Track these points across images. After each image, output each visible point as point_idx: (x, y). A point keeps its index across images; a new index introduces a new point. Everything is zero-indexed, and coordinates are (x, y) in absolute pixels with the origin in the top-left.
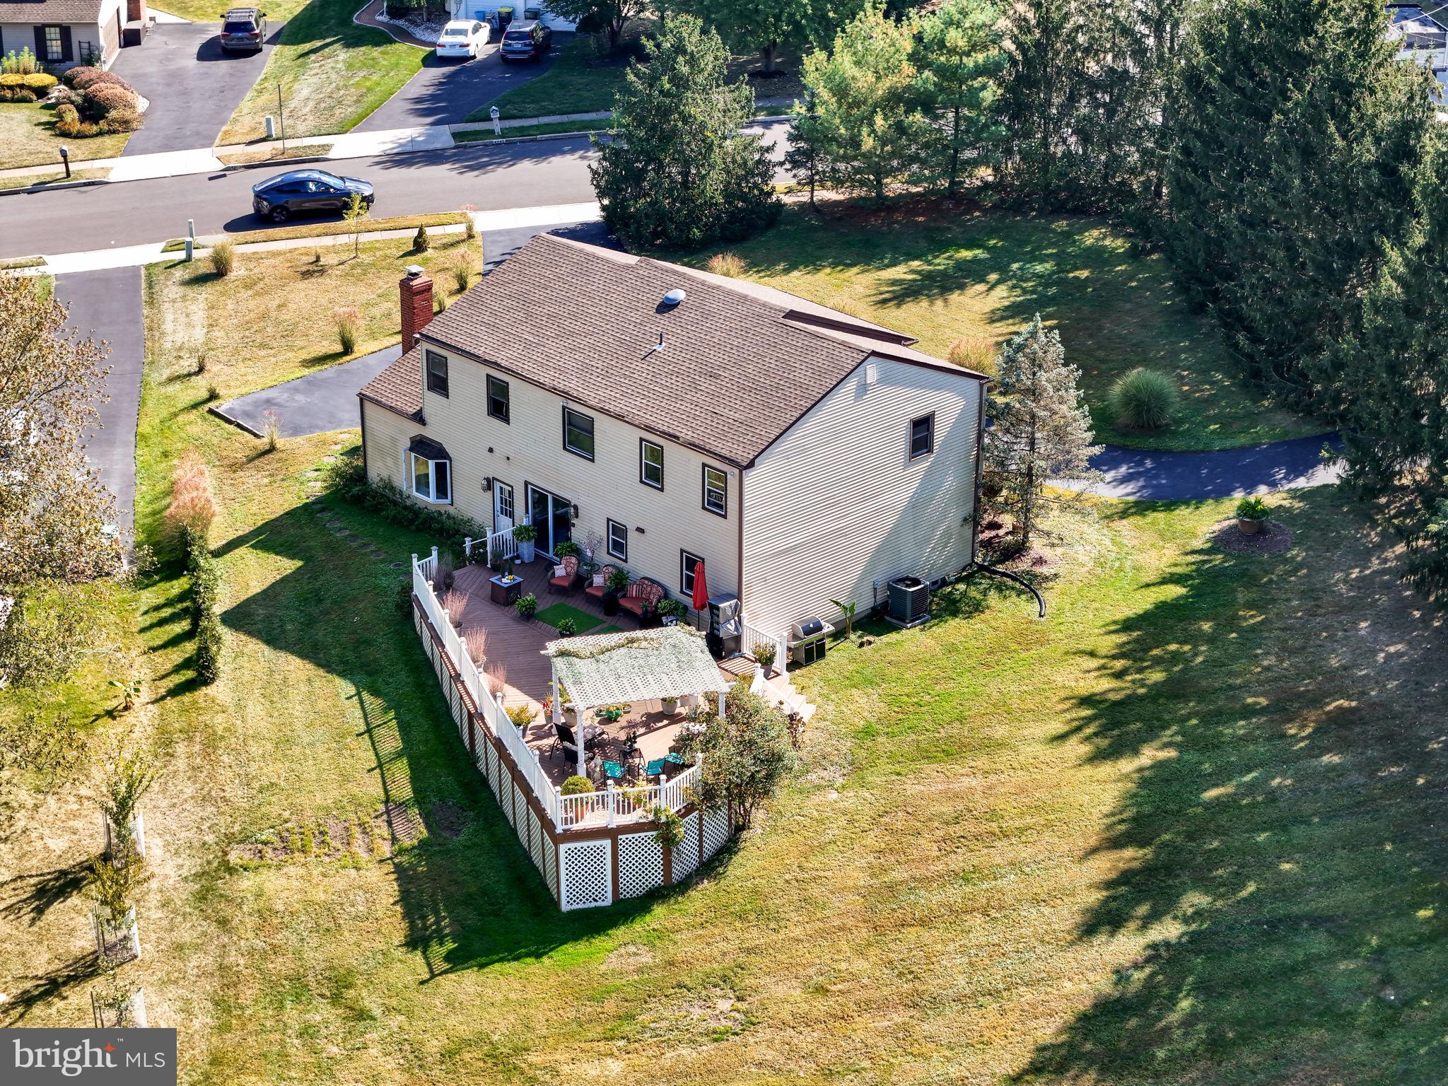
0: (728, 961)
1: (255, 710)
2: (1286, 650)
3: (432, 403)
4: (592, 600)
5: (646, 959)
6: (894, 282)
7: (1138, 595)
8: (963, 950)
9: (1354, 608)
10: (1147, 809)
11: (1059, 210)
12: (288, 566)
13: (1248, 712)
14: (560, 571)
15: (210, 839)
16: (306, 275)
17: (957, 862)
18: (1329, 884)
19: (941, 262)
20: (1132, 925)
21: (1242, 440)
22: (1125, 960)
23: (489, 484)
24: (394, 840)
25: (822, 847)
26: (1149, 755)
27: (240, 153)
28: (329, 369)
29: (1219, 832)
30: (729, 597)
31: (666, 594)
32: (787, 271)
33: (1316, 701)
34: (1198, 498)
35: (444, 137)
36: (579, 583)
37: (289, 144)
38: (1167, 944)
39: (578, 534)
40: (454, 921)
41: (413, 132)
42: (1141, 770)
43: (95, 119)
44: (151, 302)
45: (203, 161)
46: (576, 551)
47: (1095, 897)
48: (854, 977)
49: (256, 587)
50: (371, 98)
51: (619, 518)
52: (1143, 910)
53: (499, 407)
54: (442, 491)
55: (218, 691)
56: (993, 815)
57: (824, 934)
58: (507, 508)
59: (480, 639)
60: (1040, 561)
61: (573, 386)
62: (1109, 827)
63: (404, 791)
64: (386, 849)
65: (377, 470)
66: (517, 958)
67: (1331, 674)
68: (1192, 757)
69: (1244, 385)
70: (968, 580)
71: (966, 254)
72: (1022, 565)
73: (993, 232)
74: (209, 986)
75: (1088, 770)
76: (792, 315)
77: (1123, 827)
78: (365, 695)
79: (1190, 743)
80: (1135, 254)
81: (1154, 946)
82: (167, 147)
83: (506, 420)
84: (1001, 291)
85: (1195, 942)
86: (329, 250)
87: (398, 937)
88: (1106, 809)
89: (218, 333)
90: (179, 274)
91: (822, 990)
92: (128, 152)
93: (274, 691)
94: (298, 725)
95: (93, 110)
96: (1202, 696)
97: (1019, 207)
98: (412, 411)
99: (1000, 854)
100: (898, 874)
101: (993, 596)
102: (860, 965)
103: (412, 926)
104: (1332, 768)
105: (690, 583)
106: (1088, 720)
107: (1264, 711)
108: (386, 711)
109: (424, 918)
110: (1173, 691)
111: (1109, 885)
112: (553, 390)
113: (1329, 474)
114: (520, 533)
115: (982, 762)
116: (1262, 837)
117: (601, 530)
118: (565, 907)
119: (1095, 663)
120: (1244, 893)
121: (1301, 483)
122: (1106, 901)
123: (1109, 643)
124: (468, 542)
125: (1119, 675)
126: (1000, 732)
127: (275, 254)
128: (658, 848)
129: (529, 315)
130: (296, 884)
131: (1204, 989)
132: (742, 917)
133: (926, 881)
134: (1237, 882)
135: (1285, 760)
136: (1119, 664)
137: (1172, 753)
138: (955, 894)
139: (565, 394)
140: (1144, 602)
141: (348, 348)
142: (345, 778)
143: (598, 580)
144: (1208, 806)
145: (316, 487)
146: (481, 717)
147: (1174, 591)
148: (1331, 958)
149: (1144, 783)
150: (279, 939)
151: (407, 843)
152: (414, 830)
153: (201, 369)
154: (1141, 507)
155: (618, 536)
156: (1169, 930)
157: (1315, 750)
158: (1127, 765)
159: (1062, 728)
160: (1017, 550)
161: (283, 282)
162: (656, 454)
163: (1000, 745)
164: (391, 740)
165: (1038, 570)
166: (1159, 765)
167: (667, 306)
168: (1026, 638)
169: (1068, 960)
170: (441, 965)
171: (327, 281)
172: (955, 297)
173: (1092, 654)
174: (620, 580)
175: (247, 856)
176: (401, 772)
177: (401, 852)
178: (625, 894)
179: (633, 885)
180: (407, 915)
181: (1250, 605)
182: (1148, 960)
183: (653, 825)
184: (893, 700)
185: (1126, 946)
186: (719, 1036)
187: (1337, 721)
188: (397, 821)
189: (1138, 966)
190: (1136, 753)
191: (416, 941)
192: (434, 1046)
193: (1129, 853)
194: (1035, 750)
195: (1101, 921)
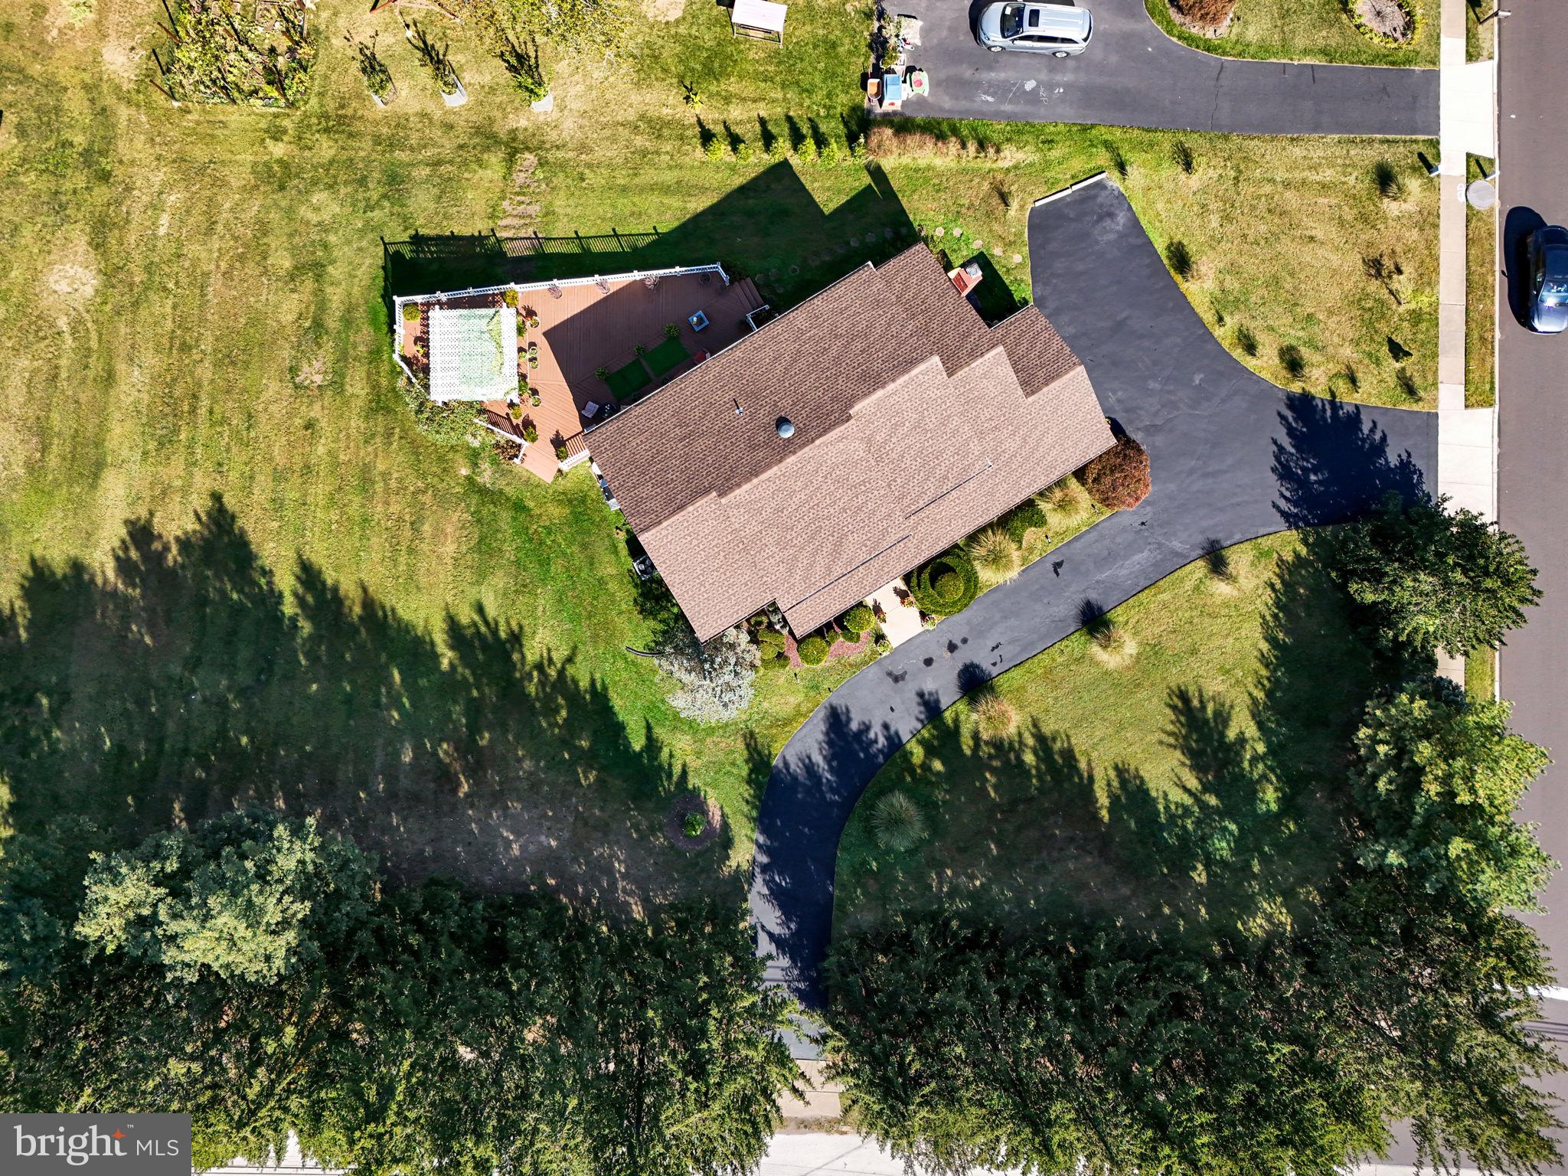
2: (536, 781)
7: (638, 720)
10: (394, 634)
13: (474, 729)
20: (300, 591)
22: (276, 579)
24: (511, 239)
26: (447, 657)
29: (359, 664)
33: (473, 772)
38: (281, 603)
40: (428, 260)
42: (434, 644)
47: (329, 580)
48: (313, 445)
52: (310, 599)
62: (383, 608)
63: (551, 248)
64: (505, 233)
67: (500, 795)
68: (439, 677)
75: (442, 613)
77: (380, 613)
78: (655, 237)
79: (452, 681)
81: (281, 595)
85: (277, 618)
87: (422, 231)
88: (400, 612)
91: (310, 426)
96: (503, 710)
102: (320, 450)
103: (430, 239)
106: (494, 631)
107: (472, 736)
108: (631, 247)
109: (436, 245)
111: (336, 590)
115: (470, 561)
120: (301, 657)
122: (324, 583)
126: (497, 581)
131: (242, 609)
134: (311, 656)
135: (417, 727)
137: (445, 664)
140: (628, 719)
142: (573, 217)
148: (232, 678)
149: (418, 641)
152: (517, 250)
156: (289, 608)
157: (419, 750)
158: (440, 638)
159: (489, 615)
163: (484, 577)
164: (599, 244)
166: (435, 657)
168: (602, 630)
169: (290, 550)
170: (391, 249)
176: (569, 248)
177: (498, 241)
182: (272, 590)
185: (286, 582)
186: (293, 370)
187: (446, 779)
188: (528, 243)
189: (270, 583)
190: (452, 648)
191: (417, 240)
192: (332, 238)
193: (357, 610)
194: (472, 593)
195: (309, 575)
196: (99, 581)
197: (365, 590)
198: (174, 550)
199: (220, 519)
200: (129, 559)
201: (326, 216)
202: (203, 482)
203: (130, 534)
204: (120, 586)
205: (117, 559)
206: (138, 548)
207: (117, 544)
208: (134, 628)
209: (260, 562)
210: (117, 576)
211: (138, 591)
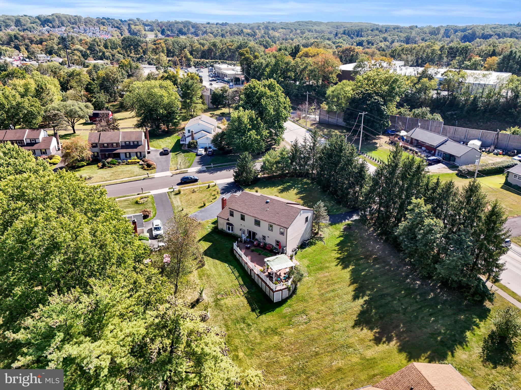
0: (302, 309)
1: (213, 270)
2: (363, 248)
3: (231, 218)
4: (261, 247)
5: (290, 310)
6: (280, 189)
7: (337, 239)
8: (337, 304)
9: (369, 239)
10: (355, 277)
11: (298, 176)
12: (210, 244)
13: (362, 259)
14: (255, 243)
15: (214, 294)
16: (193, 192)
17: (331, 288)
18: (386, 288)
19: (285, 186)
20: (361, 298)
21: (340, 212)
22: (362, 304)
23: (241, 230)
24: (243, 292)
25: (309, 287)
26: (351, 267)
27: (175, 172)
28: (203, 209)
29: (367, 280)
30: (285, 247)
31: (273, 246)
32: (264, 188)
33: (371, 256)
34: (338, 223)
35: (204, 168)
36: (259, 245)
37: (182, 170)
38: (367, 300)
39: (257, 237)
40: (258, 305)
41: (199, 167)
42: (351, 270)
43: (150, 167)
44: (170, 198)
45: (169, 173)
46: (257, 240)
47: (353, 293)
48: (322, 310)
49: (206, 248)
50: (191, 162)
51: (265, 235)
52: (361, 295)
53: (243, 218)
54: (232, 231)
55: (206, 267)
56: (333, 280)
57: (315, 303)
58: (244, 233)
59: (250, 257)
60: (321, 235)
61: (256, 216)
62: (351, 280)
63: (242, 283)
64: (242, 293)
65: (220, 227)
66: (270, 312)
67: (371, 251)
68: (357, 267)
69: (337, 203)
70: (312, 239)
71: (288, 184)
72: (319, 236)
73: (291, 180)
74: (223, 322)
75: (343, 271)
76: (287, 203)
78: (230, 266)
79: (356, 265)
80: (312, 183)
81: (365, 301)
82: (162, 171)
83: (244, 220)
84: (295, 190)
85: (371, 300)
86: (195, 188)
87: (250, 310)
88: (349, 277)
89: (183, 203)
90: (173, 193)
91: (318, 313)
92: (156, 172)
93: (215, 266)
94: (221, 272)
95: (149, 166)
96: (354, 256)
97: (293, 176)
98: (227, 218)
99: (336, 286)
100: (323, 291)
101: (317, 241)
102: (323, 308)
103: (251, 307)
104: (378, 268)
105: (277, 245)
106: (339, 262)
107: (364, 258)
108: (234, 268)
109: (253, 306)
110: (349, 256)
111: (354, 291)
112: (253, 217)
113: (355, 217)
114: (247, 237)
115: (327, 270)
116: (373, 280)
117: (261, 237)
118: (275, 302)
119: (336, 252)
120: (375, 291)
121: (352, 219)
122: (355, 294)
123: (337, 248)
124: (239, 239)
125: (340, 254)
126: (328, 265)
127: (187, 189)
128: (288, 291)
129: (246, 204)
130: (230, 301)
131: (375, 308)
132: (302, 301)
133: (327, 292)
134: (373, 289)
135: (370, 267)
136: (340, 252)
137: (353, 267)
138: (332, 294)
139: (255, 217)
140: (338, 241)
141: (205, 205)
142: (232, 281)
143: (261, 244)
144: (363, 275)
145: (210, 230)
146: (253, 270)
147: (342, 239)
148: (392, 301)
149: (352, 272)
150: (231, 312)
151: (246, 292)
152: (246, 290)
153: (183, 210)
154: (331, 225)
155: (264, 237)
156: (366, 298)
157: (374, 265)
158: (348, 270)
159: (336, 264)
160: (317, 233)
161: (190, 194)
162: (271, 226)
163: (328, 267)
164: (237, 274)
165: (321, 236)
166: (353, 269)
167: (267, 202)
168: (324, 248)
169: (353, 304)
170: (259, 314)
171: (197, 193)
172: (289, 191)
173: (335, 250)
174: (265, 244)
175: (220, 297)
176: (240, 279)
177: (245, 294)
178: (283, 299)
179: (284, 297)
180: (250, 305)
181: (354, 240)
182: (365, 303)
183: (287, 288)
184: (309, 260)
185: (361, 301)
186: (306, 323)
187: (375, 259)
188: (243, 288)
189: (364, 305)
190: (349, 267)
191: (253, 310)
192: (262, 330)
193: (355, 285)
194: (334, 268)
195: (356, 297)
196: (398, 344)
197: (350, 285)
198: (374, 331)
199: (357, 324)
200: (386, 340)
201: (257, 334)
202: (352, 331)
203: (380, 343)
204: (395, 339)
205: (389, 343)
206: (382, 339)
207: (385, 345)
208: (402, 330)
209: (361, 309)
210: (393, 341)
211: (393, 334)
